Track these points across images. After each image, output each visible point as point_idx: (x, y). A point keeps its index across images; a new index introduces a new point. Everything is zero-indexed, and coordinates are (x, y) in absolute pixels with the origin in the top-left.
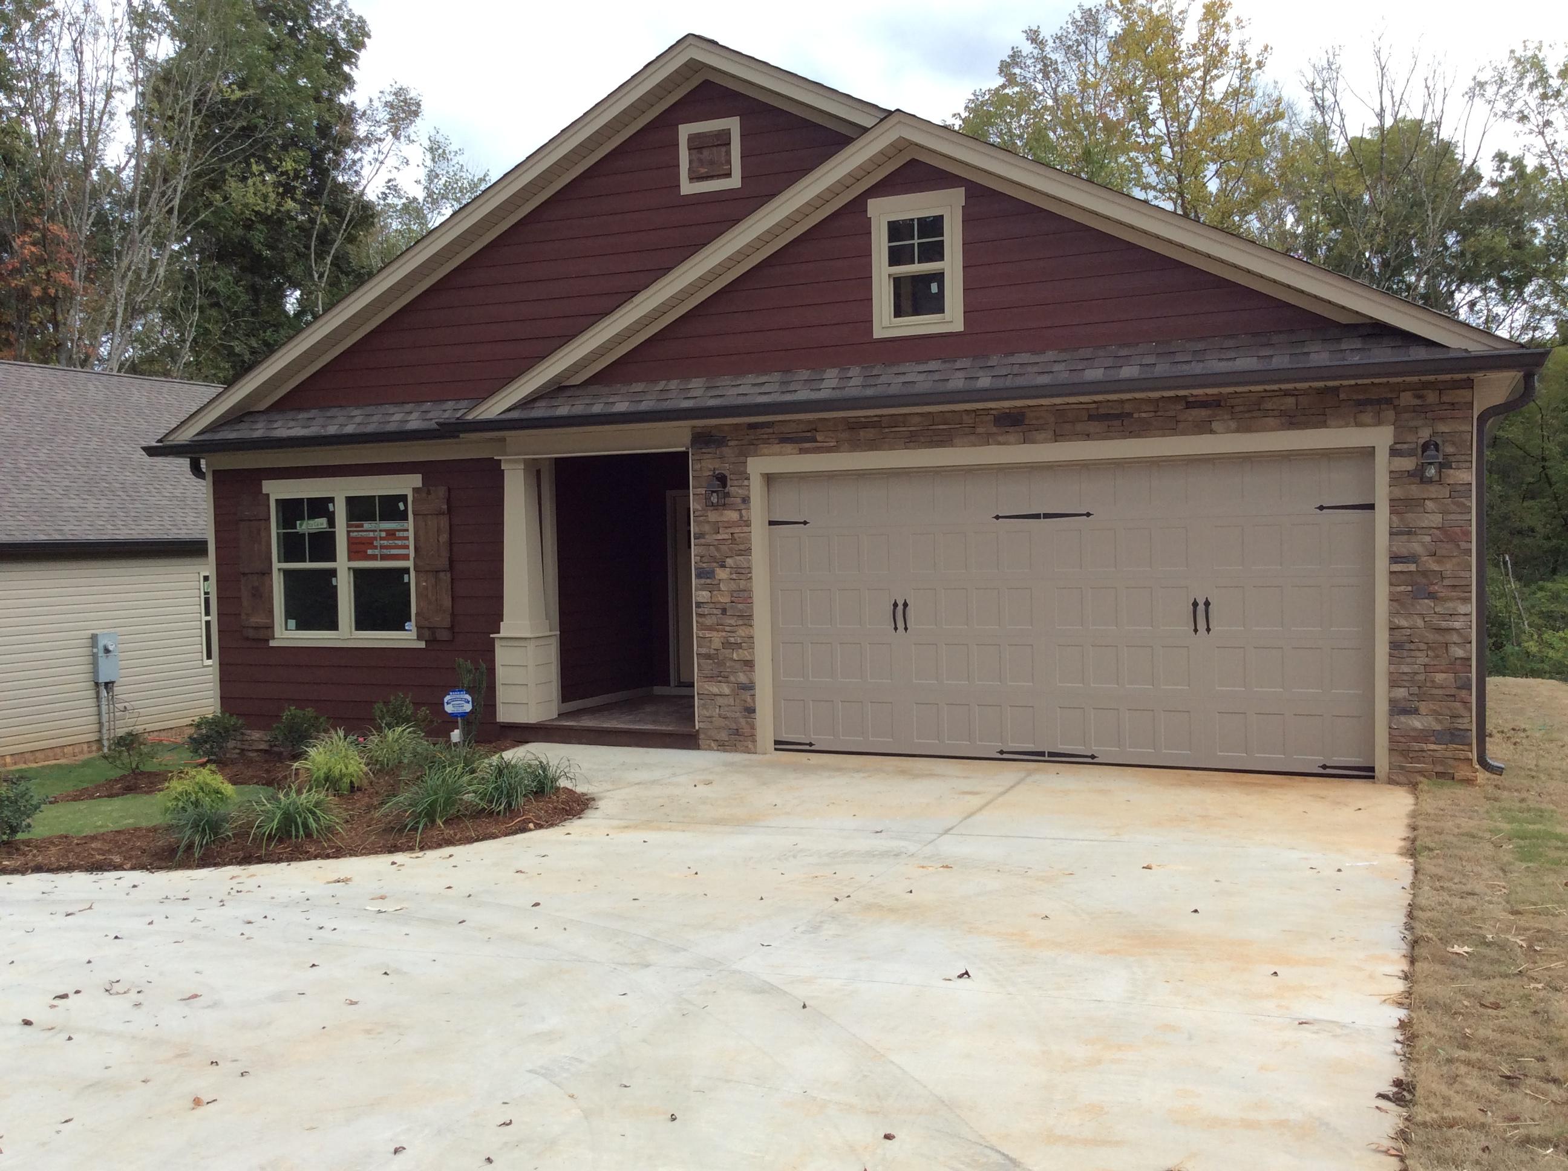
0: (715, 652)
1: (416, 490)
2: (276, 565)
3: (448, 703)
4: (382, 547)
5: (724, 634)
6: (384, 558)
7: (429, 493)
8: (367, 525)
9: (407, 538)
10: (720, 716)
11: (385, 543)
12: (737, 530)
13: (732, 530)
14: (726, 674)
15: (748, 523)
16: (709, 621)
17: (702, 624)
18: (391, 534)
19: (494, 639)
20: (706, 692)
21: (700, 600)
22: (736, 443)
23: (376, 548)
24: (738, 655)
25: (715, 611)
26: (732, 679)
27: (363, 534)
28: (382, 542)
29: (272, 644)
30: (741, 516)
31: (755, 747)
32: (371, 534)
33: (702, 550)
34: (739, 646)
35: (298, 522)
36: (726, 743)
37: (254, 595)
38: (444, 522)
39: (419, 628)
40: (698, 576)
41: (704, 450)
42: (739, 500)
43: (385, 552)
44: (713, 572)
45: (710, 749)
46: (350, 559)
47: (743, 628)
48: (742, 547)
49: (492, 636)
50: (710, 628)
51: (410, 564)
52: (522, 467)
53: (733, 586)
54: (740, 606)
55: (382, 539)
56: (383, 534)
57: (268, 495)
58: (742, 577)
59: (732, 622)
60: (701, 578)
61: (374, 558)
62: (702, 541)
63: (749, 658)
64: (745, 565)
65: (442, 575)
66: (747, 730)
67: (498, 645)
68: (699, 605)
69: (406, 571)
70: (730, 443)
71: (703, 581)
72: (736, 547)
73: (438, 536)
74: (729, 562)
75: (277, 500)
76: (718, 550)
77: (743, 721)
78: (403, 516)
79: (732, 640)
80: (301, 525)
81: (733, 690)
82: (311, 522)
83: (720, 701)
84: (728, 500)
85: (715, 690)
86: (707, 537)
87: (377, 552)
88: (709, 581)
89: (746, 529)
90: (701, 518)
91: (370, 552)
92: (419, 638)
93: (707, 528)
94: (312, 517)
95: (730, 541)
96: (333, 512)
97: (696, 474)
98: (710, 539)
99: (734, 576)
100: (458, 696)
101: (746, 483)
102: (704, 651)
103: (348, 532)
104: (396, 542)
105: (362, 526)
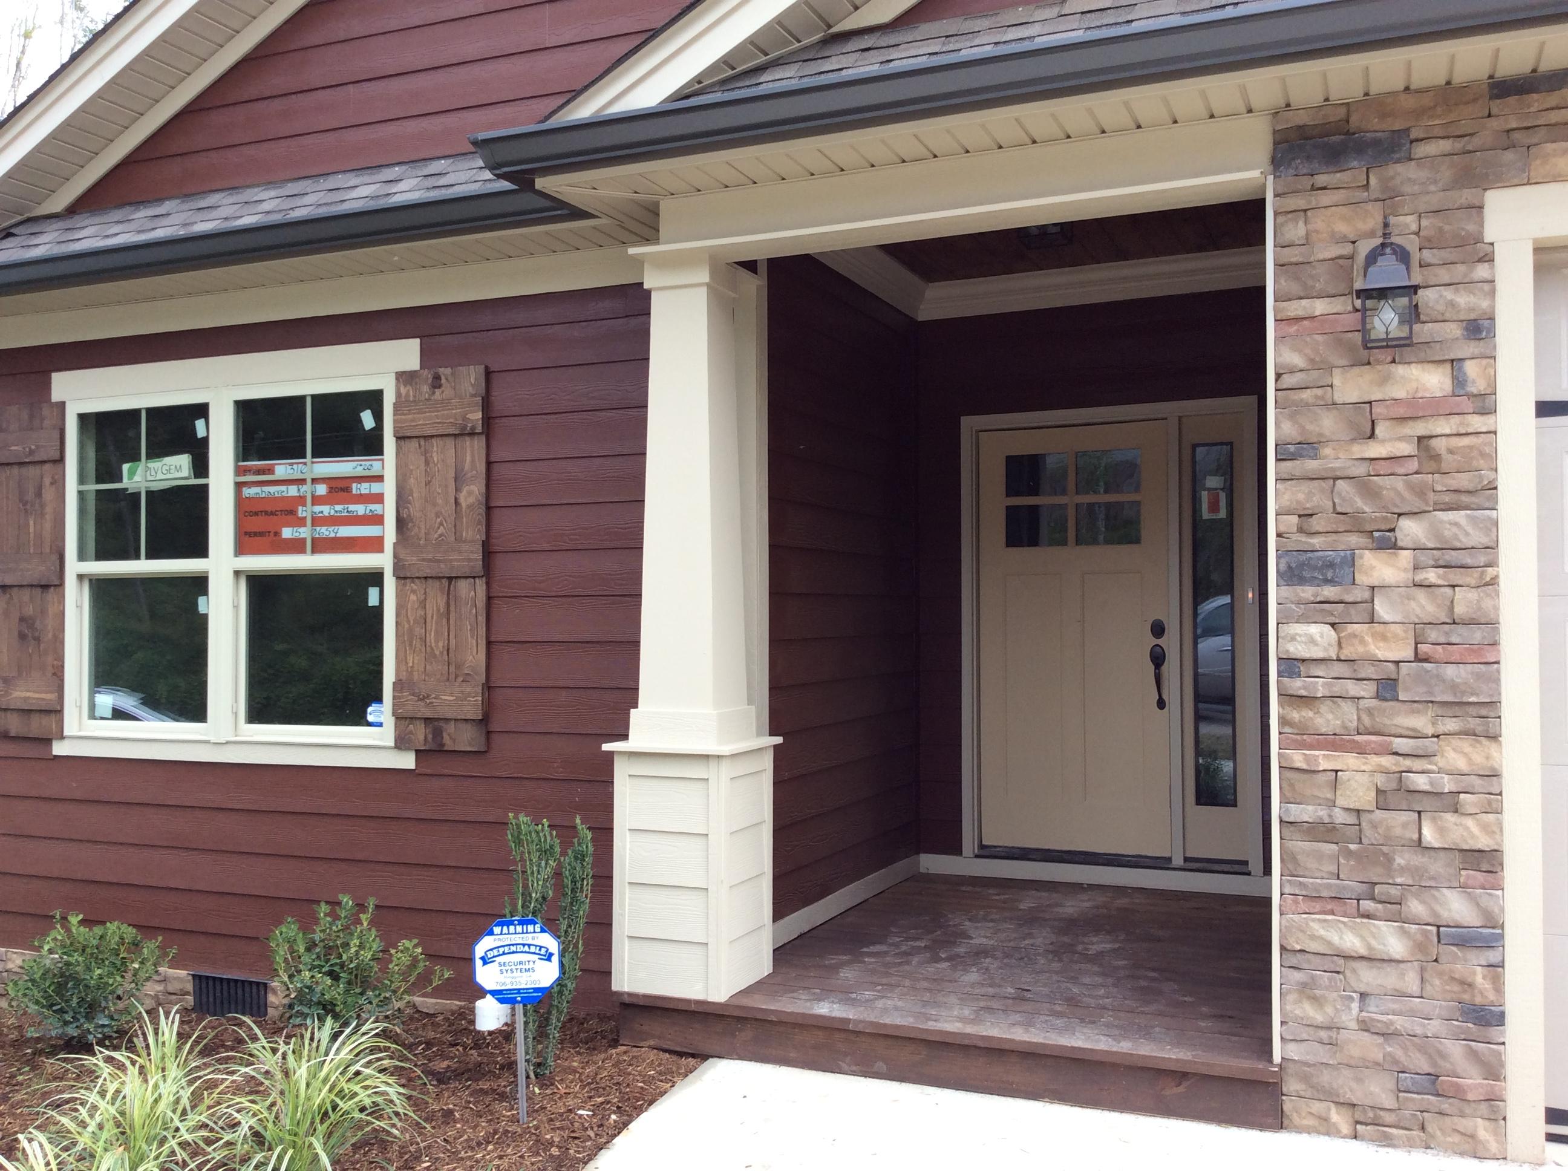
0: (1351, 819)
1: (404, 378)
2: (73, 566)
3: (485, 961)
4: (317, 521)
5: (1387, 761)
6: (320, 546)
7: (436, 383)
8: (282, 469)
9: (379, 498)
10: (1365, 1026)
11: (326, 510)
12: (1443, 426)
13: (1420, 428)
14: (1394, 891)
15: (1485, 403)
16: (1326, 719)
17: (1302, 729)
18: (340, 488)
19: (611, 754)
20: (1313, 946)
21: (1298, 650)
22: (1445, 146)
23: (302, 522)
24: (1441, 831)
25: (1352, 688)
26: (1415, 907)
27: (272, 489)
28: (317, 509)
29: (59, 749)
30: (1459, 381)
31: (1502, 1136)
32: (293, 491)
33: (1301, 495)
34: (1450, 802)
35: (126, 467)
36: (1389, 1118)
37: (22, 637)
38: (474, 452)
39: (400, 718)
40: (1289, 576)
41: (1321, 179)
42: (1454, 330)
43: (325, 531)
44: (1351, 562)
45: (1325, 1128)
46: (241, 549)
47: (1465, 744)
48: (1463, 481)
49: (606, 747)
50: (1335, 742)
51: (383, 561)
53: (1424, 606)
54: (1450, 671)
55: (317, 500)
56: (322, 490)
57: (62, 405)
58: (1455, 576)
59: (1421, 722)
60: (1302, 581)
61: (296, 547)
62: (1311, 465)
63: (1483, 842)
64: (1477, 538)
65: (463, 586)
66: (1473, 1081)
67: (621, 773)
68: (1291, 666)
69: (375, 578)
70: (1422, 150)
71: (1307, 592)
72: (1441, 483)
73: (458, 490)
74: (1410, 529)
75: (83, 418)
76: (1367, 490)
77: (1455, 1049)
78: (372, 445)
79: (1421, 782)
80: (132, 473)
81: (1420, 947)
82: (155, 464)
83: (1367, 977)
84: (1423, 331)
85: (1350, 940)
86: (1327, 451)
87: (304, 532)
88: (1329, 592)
89: (1477, 423)
90: (1306, 395)
91: (287, 533)
92: (401, 743)
93: (1328, 424)
94: (158, 450)
95: (1414, 465)
96: (206, 440)
97: (1293, 255)
98: (1333, 458)
99: (1431, 576)
100: (518, 939)
101: (1481, 271)
102: (1305, 813)
103: (239, 486)
104: (352, 507)
105: (270, 471)
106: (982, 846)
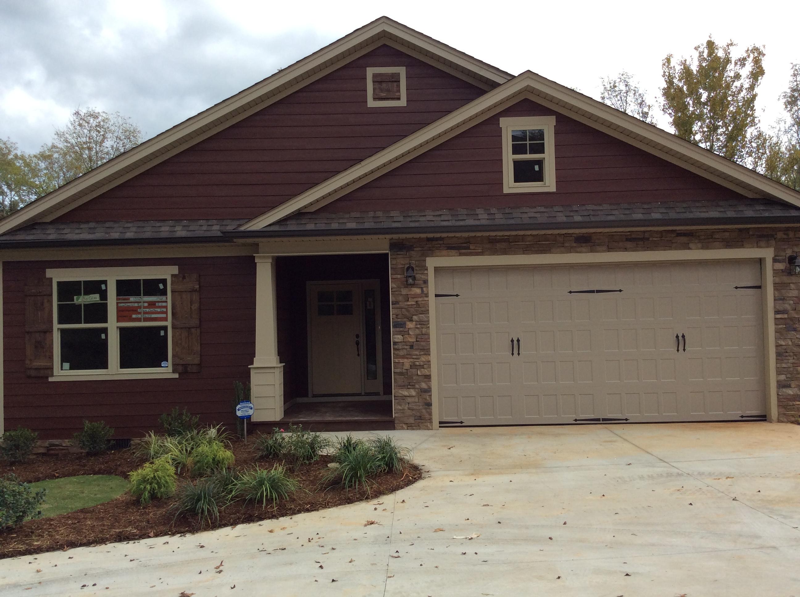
0: (406, 371)
1: (173, 276)
2: (56, 326)
3: (238, 410)
4: (145, 313)
5: (412, 360)
6: (146, 320)
7: (184, 278)
8: (132, 299)
9: (166, 307)
10: (409, 409)
11: (147, 310)
12: (420, 299)
13: (416, 300)
14: (413, 384)
15: (427, 295)
16: (401, 353)
17: (397, 355)
18: (152, 304)
19: (250, 368)
20: (400, 395)
21: (396, 340)
22: (420, 249)
23: (140, 313)
24: (421, 372)
25: (406, 347)
26: (417, 386)
27: (129, 304)
28: (145, 310)
29: (50, 379)
30: (422, 291)
31: (432, 426)
32: (136, 305)
33: (396, 311)
34: (422, 367)
35: (75, 297)
36: (413, 425)
37: (36, 347)
38: (196, 297)
39: (174, 365)
40: (395, 326)
41: (399, 253)
42: (421, 282)
43: (147, 316)
44: (405, 324)
45: (403, 429)
46: (118, 321)
47: (425, 356)
48: (423, 309)
50: (403, 357)
51: (169, 323)
52: (270, 261)
53: (417, 332)
54: (422, 343)
55: (145, 307)
56: (146, 305)
57: (51, 280)
58: (423, 326)
59: (417, 353)
60: (397, 327)
61: (139, 320)
62: (398, 306)
63: (428, 373)
64: (426, 319)
65: (193, 330)
66: (427, 416)
67: (252, 372)
68: (395, 343)
69: (165, 328)
70: (415, 249)
71: (398, 329)
72: (420, 309)
73: (191, 305)
74: (415, 318)
75: (59, 283)
76: (408, 311)
77: (424, 411)
78: (164, 292)
79: (417, 363)
80: (78, 299)
81: (418, 393)
82: (86, 297)
83: (409, 400)
84: (417, 282)
85: (406, 393)
86: (400, 303)
87: (139, 316)
88: (401, 329)
89: (426, 299)
90: (397, 293)
91: (134, 316)
92: (174, 372)
93: (400, 298)
94: (87, 293)
95: (415, 306)
96: (106, 291)
97: (394, 266)
98: (401, 305)
99: (418, 326)
100: (245, 405)
101: (426, 272)
102: (398, 370)
103: (117, 303)
104: (156, 309)
105: (129, 299)
106: (313, 395)
